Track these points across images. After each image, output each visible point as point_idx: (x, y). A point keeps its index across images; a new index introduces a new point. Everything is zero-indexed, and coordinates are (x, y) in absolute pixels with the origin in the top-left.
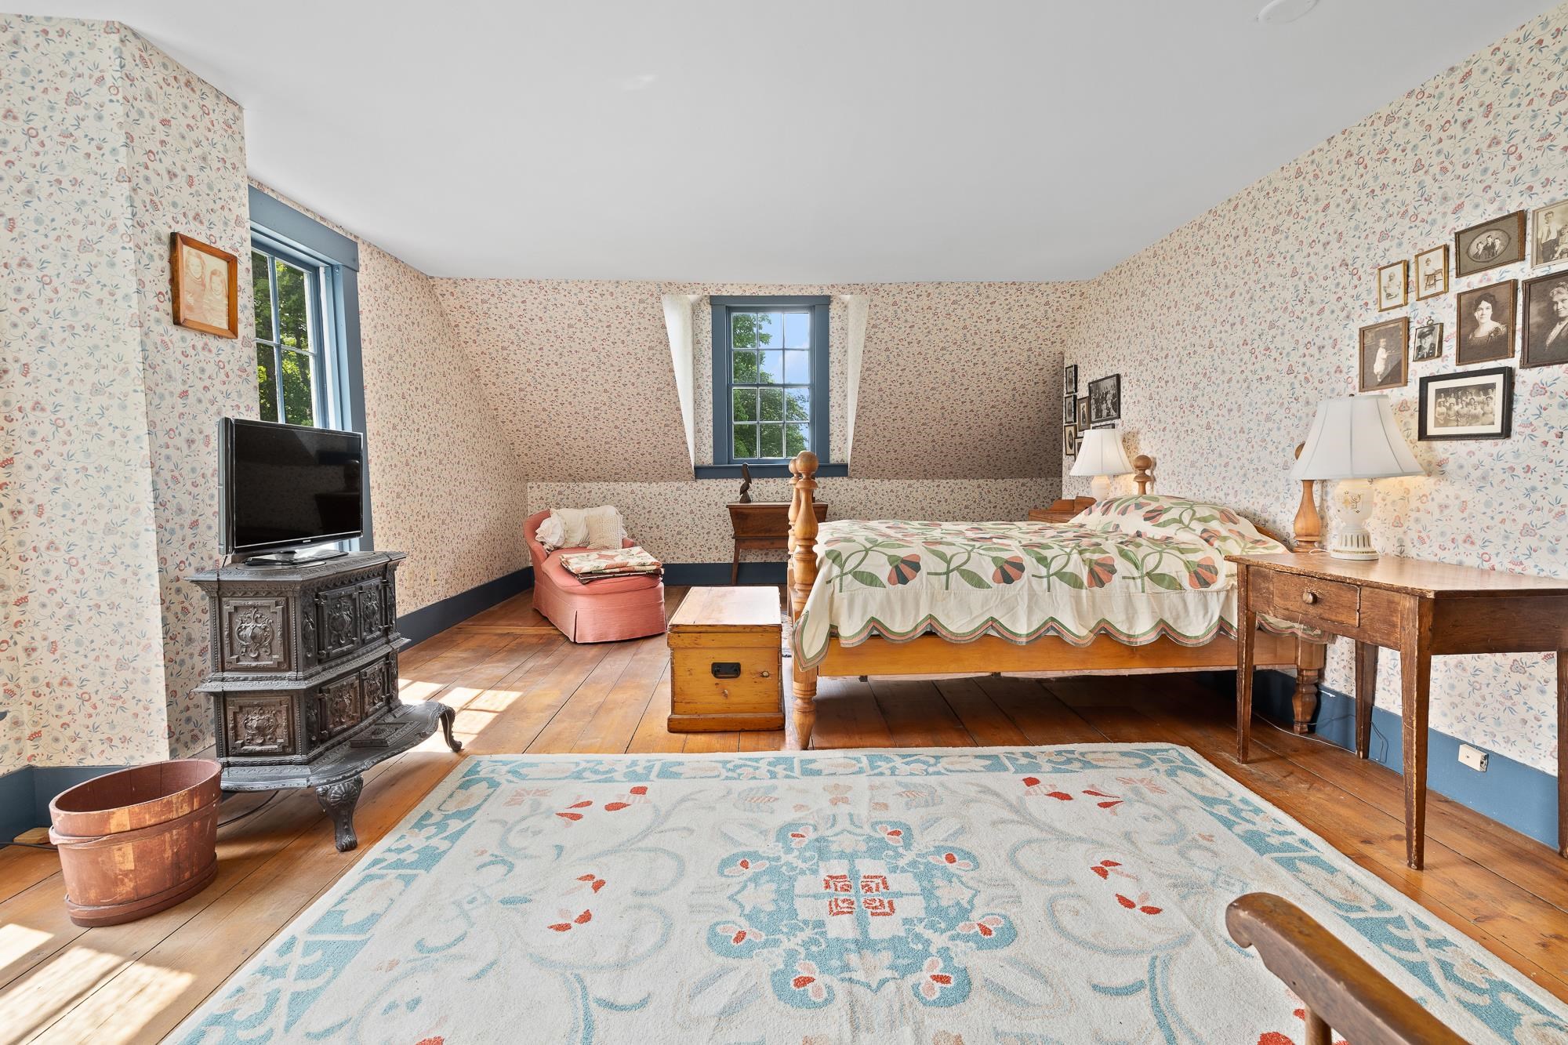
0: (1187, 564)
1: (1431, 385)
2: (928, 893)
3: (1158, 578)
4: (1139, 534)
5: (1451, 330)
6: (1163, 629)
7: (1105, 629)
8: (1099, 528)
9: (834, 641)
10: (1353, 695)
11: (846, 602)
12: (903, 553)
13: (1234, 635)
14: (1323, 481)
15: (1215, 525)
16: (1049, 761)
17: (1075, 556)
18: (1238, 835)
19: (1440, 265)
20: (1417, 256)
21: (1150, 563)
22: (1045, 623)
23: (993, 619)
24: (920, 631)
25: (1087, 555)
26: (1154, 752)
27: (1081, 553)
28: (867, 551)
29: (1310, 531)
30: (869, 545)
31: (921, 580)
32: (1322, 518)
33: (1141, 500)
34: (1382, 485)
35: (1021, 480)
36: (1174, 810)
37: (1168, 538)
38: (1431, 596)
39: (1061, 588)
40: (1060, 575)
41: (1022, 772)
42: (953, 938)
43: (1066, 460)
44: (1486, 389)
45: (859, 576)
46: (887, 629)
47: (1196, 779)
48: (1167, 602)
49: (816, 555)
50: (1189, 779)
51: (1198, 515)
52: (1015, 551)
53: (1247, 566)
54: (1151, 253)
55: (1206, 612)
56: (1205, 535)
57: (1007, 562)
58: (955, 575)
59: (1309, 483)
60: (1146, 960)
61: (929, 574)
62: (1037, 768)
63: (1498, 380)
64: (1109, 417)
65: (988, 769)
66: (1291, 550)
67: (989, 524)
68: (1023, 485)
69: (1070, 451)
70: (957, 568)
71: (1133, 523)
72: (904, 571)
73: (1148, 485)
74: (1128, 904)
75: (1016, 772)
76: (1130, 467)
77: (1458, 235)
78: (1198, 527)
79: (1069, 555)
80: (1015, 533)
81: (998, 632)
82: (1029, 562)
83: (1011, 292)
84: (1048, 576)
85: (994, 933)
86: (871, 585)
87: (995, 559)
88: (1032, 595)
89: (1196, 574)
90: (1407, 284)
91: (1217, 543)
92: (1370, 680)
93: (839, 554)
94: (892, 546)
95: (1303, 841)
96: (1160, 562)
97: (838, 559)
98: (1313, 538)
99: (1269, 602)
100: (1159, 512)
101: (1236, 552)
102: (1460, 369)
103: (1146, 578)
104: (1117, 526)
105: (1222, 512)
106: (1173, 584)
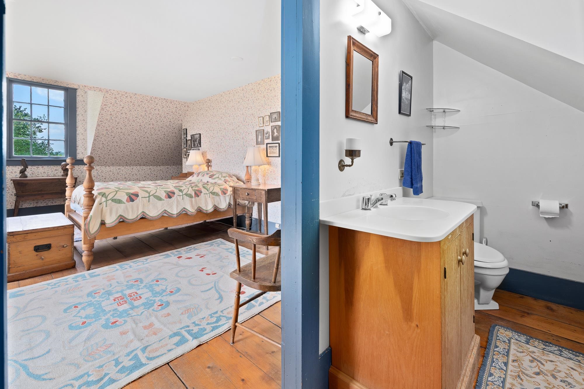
0: (221, 189)
1: (268, 145)
2: (152, 291)
3: (213, 193)
4: (208, 182)
5: (270, 133)
6: (215, 207)
7: (200, 209)
8: (196, 181)
9: (103, 226)
10: (258, 218)
11: (109, 211)
12: (132, 191)
13: (232, 207)
14: (250, 166)
15: (227, 178)
16: (184, 251)
17: (190, 189)
18: (234, 254)
19: (268, 119)
20: (265, 116)
21: (211, 190)
22: (182, 209)
23: (165, 210)
24: (139, 218)
25: (194, 188)
26: (214, 242)
27: (192, 188)
28: (117, 191)
29: (248, 179)
30: (117, 190)
31: (139, 200)
32: (251, 175)
33: (208, 172)
34: (261, 167)
35: (167, 166)
36: (219, 253)
37: (216, 182)
38: (267, 190)
39: (187, 198)
40: (186, 194)
41: (176, 256)
42: (162, 297)
43: (184, 160)
44: (276, 146)
45: (114, 200)
46: (126, 218)
47: (224, 245)
48: (216, 200)
49: (94, 195)
50: (223, 246)
51: (223, 176)
52: (172, 189)
53: (234, 188)
54: (209, 99)
55: (225, 202)
56: (225, 181)
57: (169, 192)
58: (152, 197)
59: (247, 167)
60: (213, 283)
61: (142, 197)
62: (181, 254)
63: (277, 145)
64: (197, 146)
65: (165, 258)
66: (244, 184)
67: (159, 181)
68: (167, 168)
69: (185, 157)
70: (152, 195)
71: (206, 179)
72: (132, 197)
73: (210, 167)
74: (209, 274)
75: (175, 256)
76: (204, 162)
77: (271, 113)
78: (223, 179)
79: (188, 188)
80: (169, 184)
81: (167, 214)
82: (176, 191)
83: (163, 102)
84: (183, 195)
85: (174, 292)
86: (119, 203)
87: (165, 191)
88: (178, 201)
89: (223, 191)
90: (263, 122)
91: (228, 183)
92: (261, 213)
93: (105, 193)
94: (127, 189)
95: (247, 251)
96: (214, 189)
97: (105, 195)
98: (249, 180)
99: (239, 197)
100: (213, 175)
101: (232, 185)
102: (272, 142)
103: (210, 194)
104: (202, 180)
105: (229, 175)
106: (217, 194)
